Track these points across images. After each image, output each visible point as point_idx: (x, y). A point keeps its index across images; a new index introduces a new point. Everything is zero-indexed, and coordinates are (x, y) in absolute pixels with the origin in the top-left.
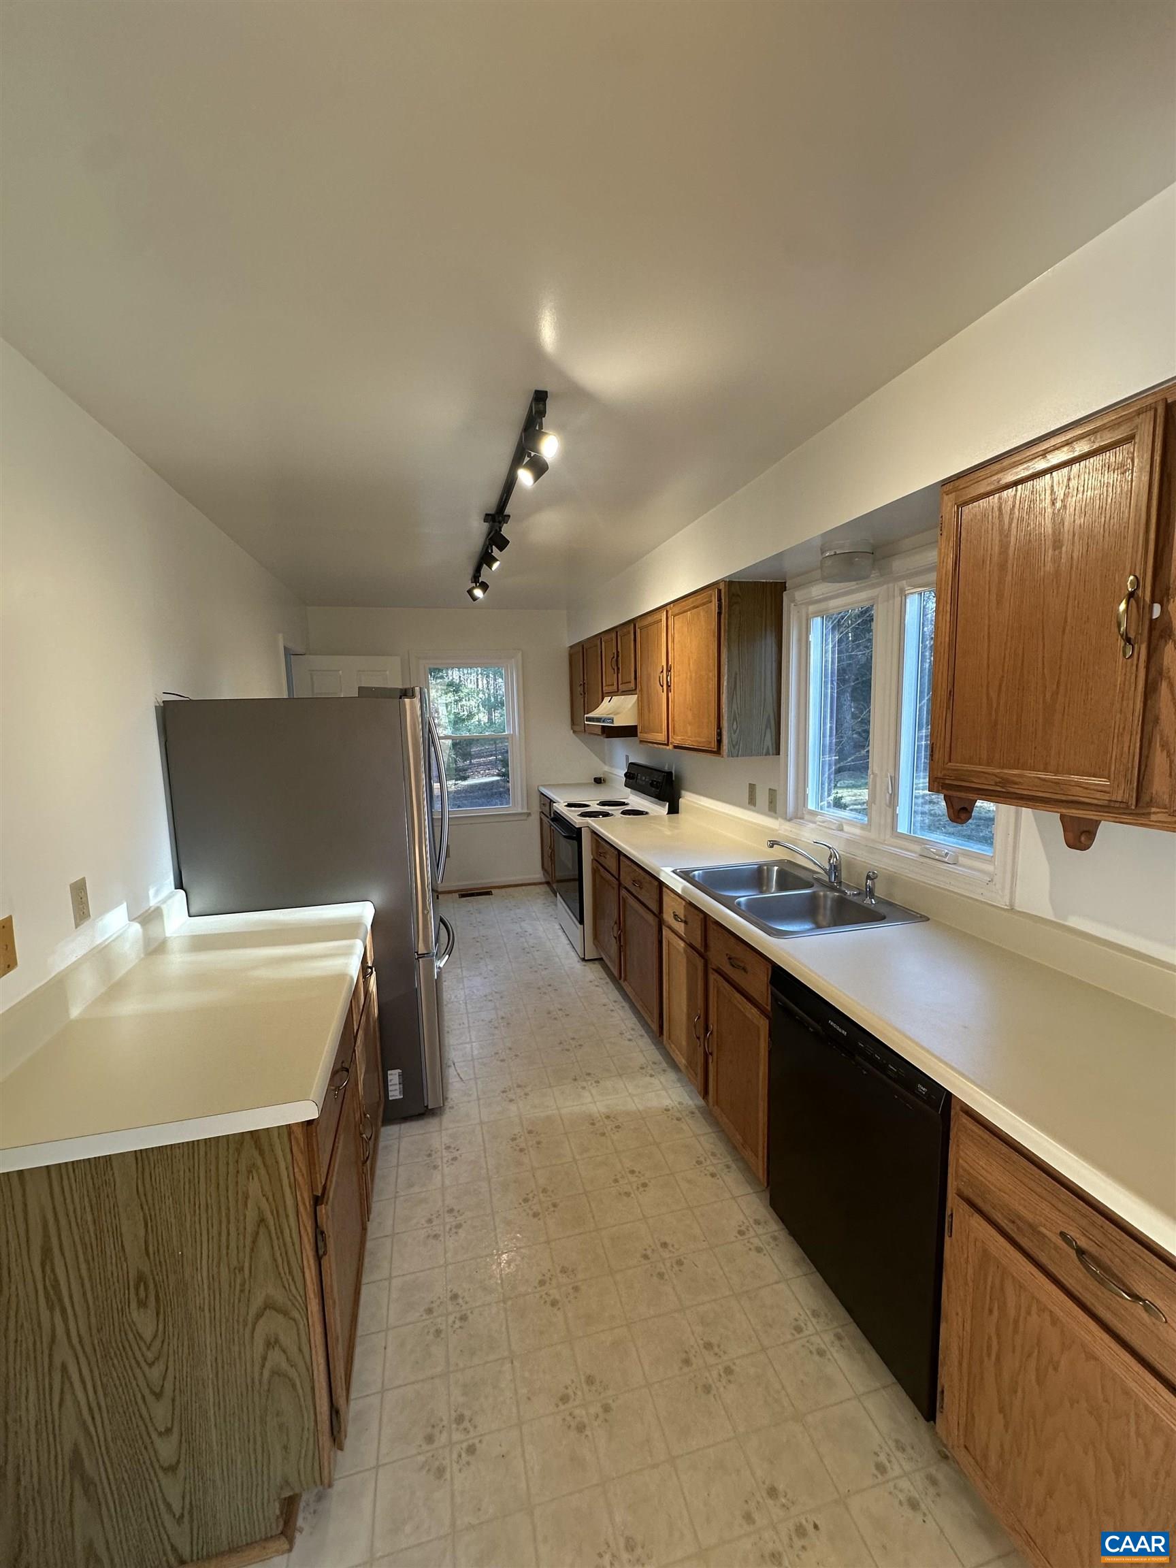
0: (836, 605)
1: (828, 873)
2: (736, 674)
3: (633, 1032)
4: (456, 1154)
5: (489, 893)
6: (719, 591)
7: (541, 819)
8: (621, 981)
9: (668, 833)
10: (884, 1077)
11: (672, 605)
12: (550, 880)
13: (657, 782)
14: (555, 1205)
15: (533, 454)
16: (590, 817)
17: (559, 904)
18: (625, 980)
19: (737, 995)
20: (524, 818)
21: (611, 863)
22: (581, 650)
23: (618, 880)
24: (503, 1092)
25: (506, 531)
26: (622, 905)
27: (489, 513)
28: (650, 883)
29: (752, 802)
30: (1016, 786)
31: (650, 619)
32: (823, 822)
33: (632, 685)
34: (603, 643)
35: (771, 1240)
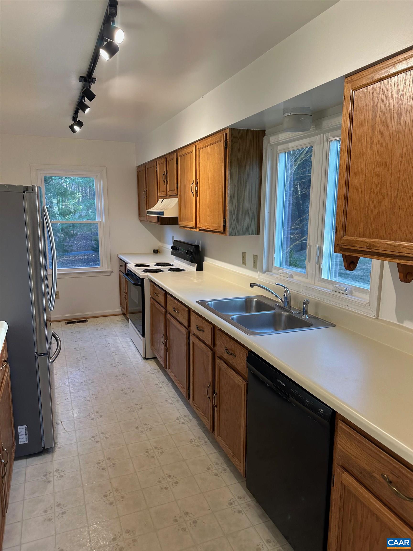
0: (292, 146)
1: (284, 302)
2: (235, 186)
3: (172, 399)
4: (63, 474)
5: (86, 321)
6: (226, 134)
7: (120, 275)
8: (167, 370)
9: (196, 281)
10: (303, 407)
11: (199, 142)
12: (125, 312)
13: (190, 251)
14: (123, 497)
15: (109, 40)
16: (149, 272)
17: (130, 327)
18: (169, 368)
19: (230, 370)
20: (109, 274)
21: (161, 299)
22: (144, 169)
23: (165, 309)
24: (92, 437)
25: (93, 88)
26: (167, 323)
27: (82, 75)
28: (183, 309)
29: (244, 262)
30: (376, 248)
31: (185, 151)
32: (282, 273)
33: (175, 192)
34: (158, 165)
35: (246, 506)
